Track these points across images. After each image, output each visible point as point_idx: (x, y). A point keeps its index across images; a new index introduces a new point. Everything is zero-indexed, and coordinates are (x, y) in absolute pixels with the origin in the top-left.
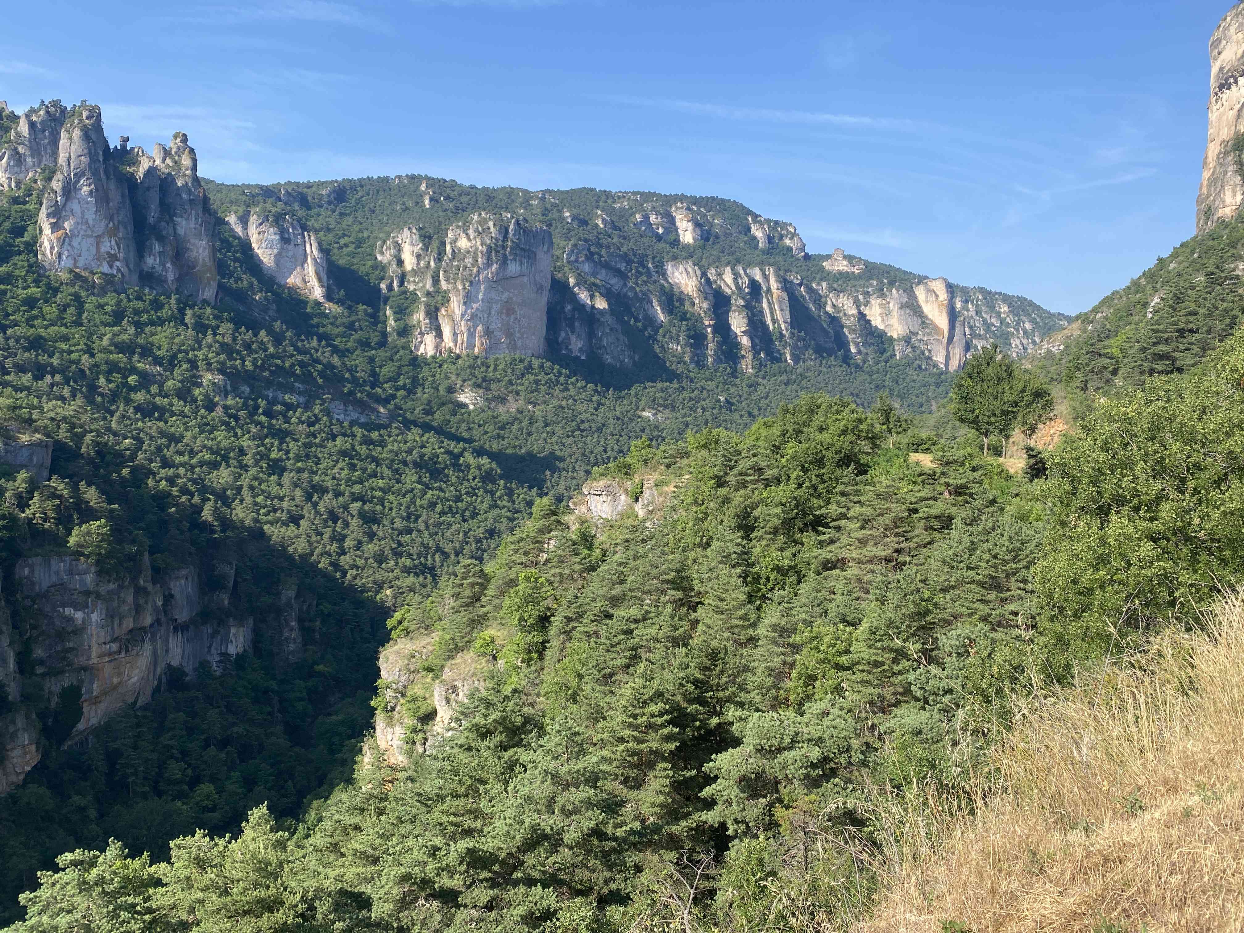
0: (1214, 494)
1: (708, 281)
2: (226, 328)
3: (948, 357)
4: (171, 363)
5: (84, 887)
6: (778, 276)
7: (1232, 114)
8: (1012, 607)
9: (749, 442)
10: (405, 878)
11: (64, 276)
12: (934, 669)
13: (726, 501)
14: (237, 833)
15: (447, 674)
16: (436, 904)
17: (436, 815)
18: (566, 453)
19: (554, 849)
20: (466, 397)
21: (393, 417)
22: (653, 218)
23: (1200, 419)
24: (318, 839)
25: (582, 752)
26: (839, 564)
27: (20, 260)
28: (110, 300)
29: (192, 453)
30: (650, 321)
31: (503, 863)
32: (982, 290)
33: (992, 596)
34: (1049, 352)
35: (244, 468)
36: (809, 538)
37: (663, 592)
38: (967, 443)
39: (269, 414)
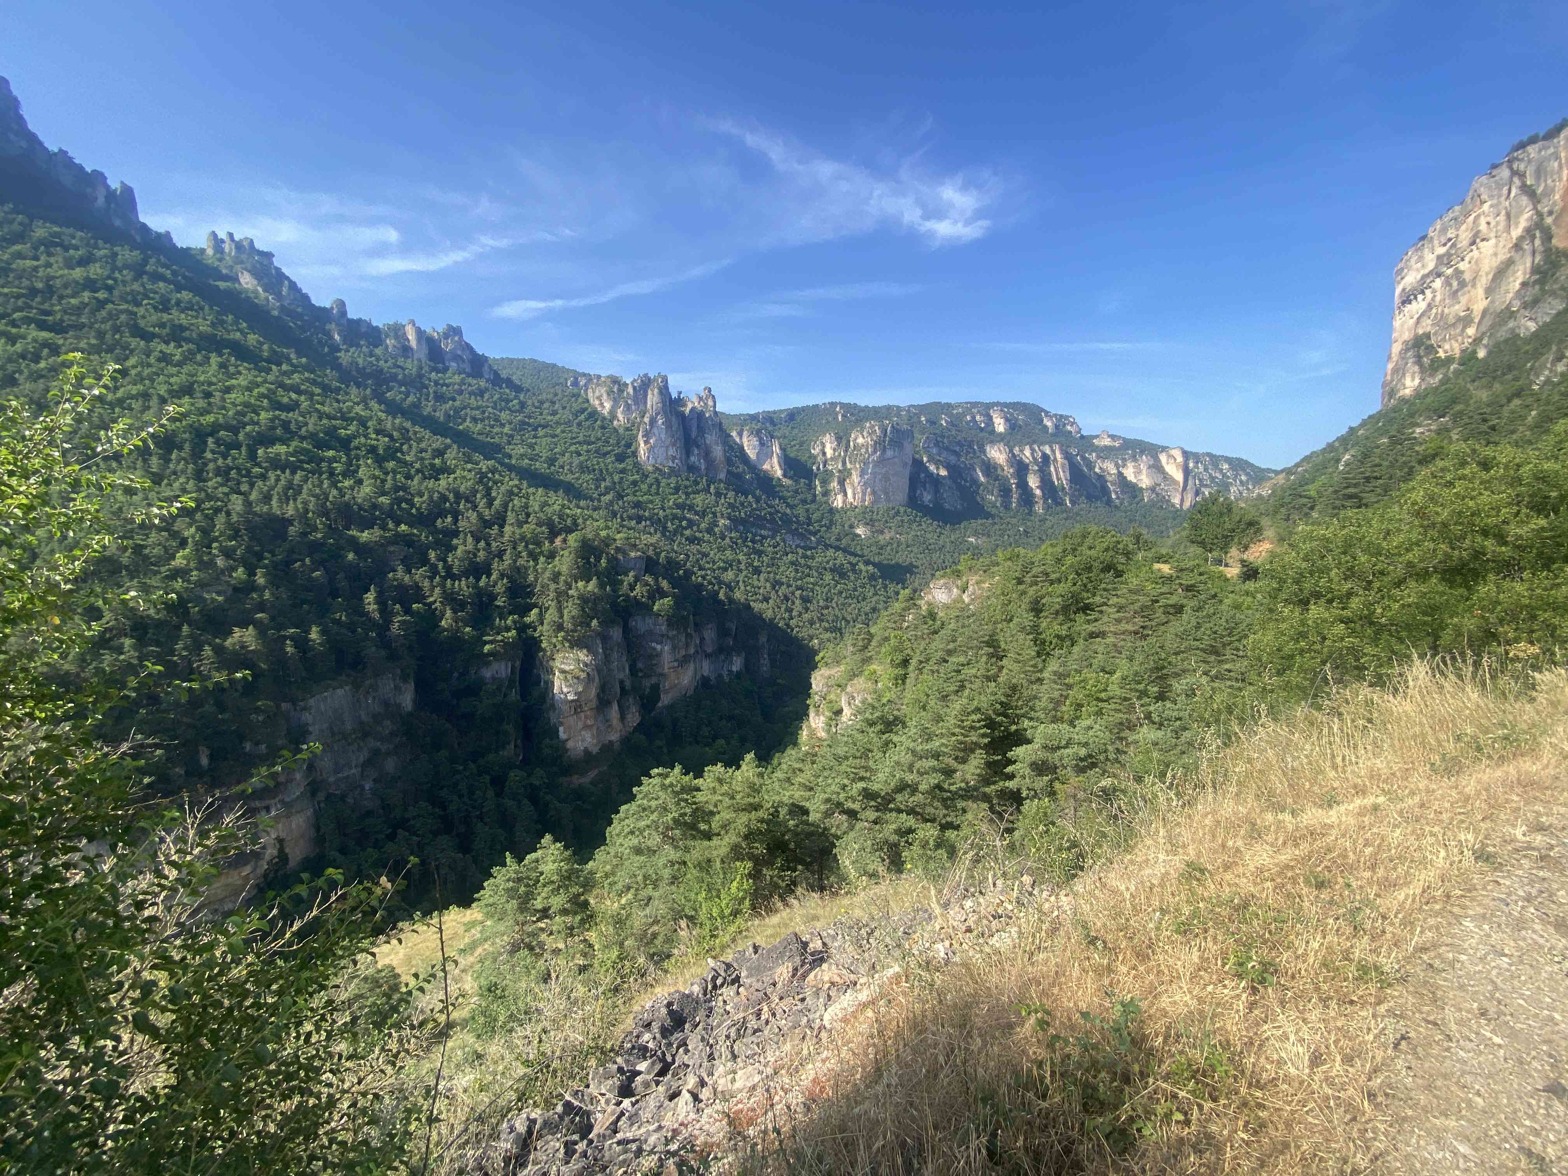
0: (1395, 592)
1: (1014, 455)
2: (731, 494)
3: (1182, 500)
4: (703, 514)
5: (664, 787)
6: (1061, 450)
7: (1412, 322)
8: (1227, 666)
9: (1041, 556)
10: (828, 800)
11: (650, 468)
12: (1168, 704)
13: (1024, 593)
14: (738, 767)
15: (849, 689)
16: (845, 817)
17: (843, 768)
18: (919, 563)
19: (913, 794)
20: (860, 531)
21: (819, 542)
22: (978, 418)
23: (1385, 539)
24: (779, 774)
25: (929, 739)
26: (1102, 634)
27: (629, 461)
28: (673, 480)
29: (714, 563)
30: (975, 481)
31: (883, 798)
32: (1209, 454)
33: (1212, 658)
34: (1259, 495)
35: (741, 571)
36: (1080, 618)
37: (981, 648)
38: (1196, 557)
39: (753, 541)
